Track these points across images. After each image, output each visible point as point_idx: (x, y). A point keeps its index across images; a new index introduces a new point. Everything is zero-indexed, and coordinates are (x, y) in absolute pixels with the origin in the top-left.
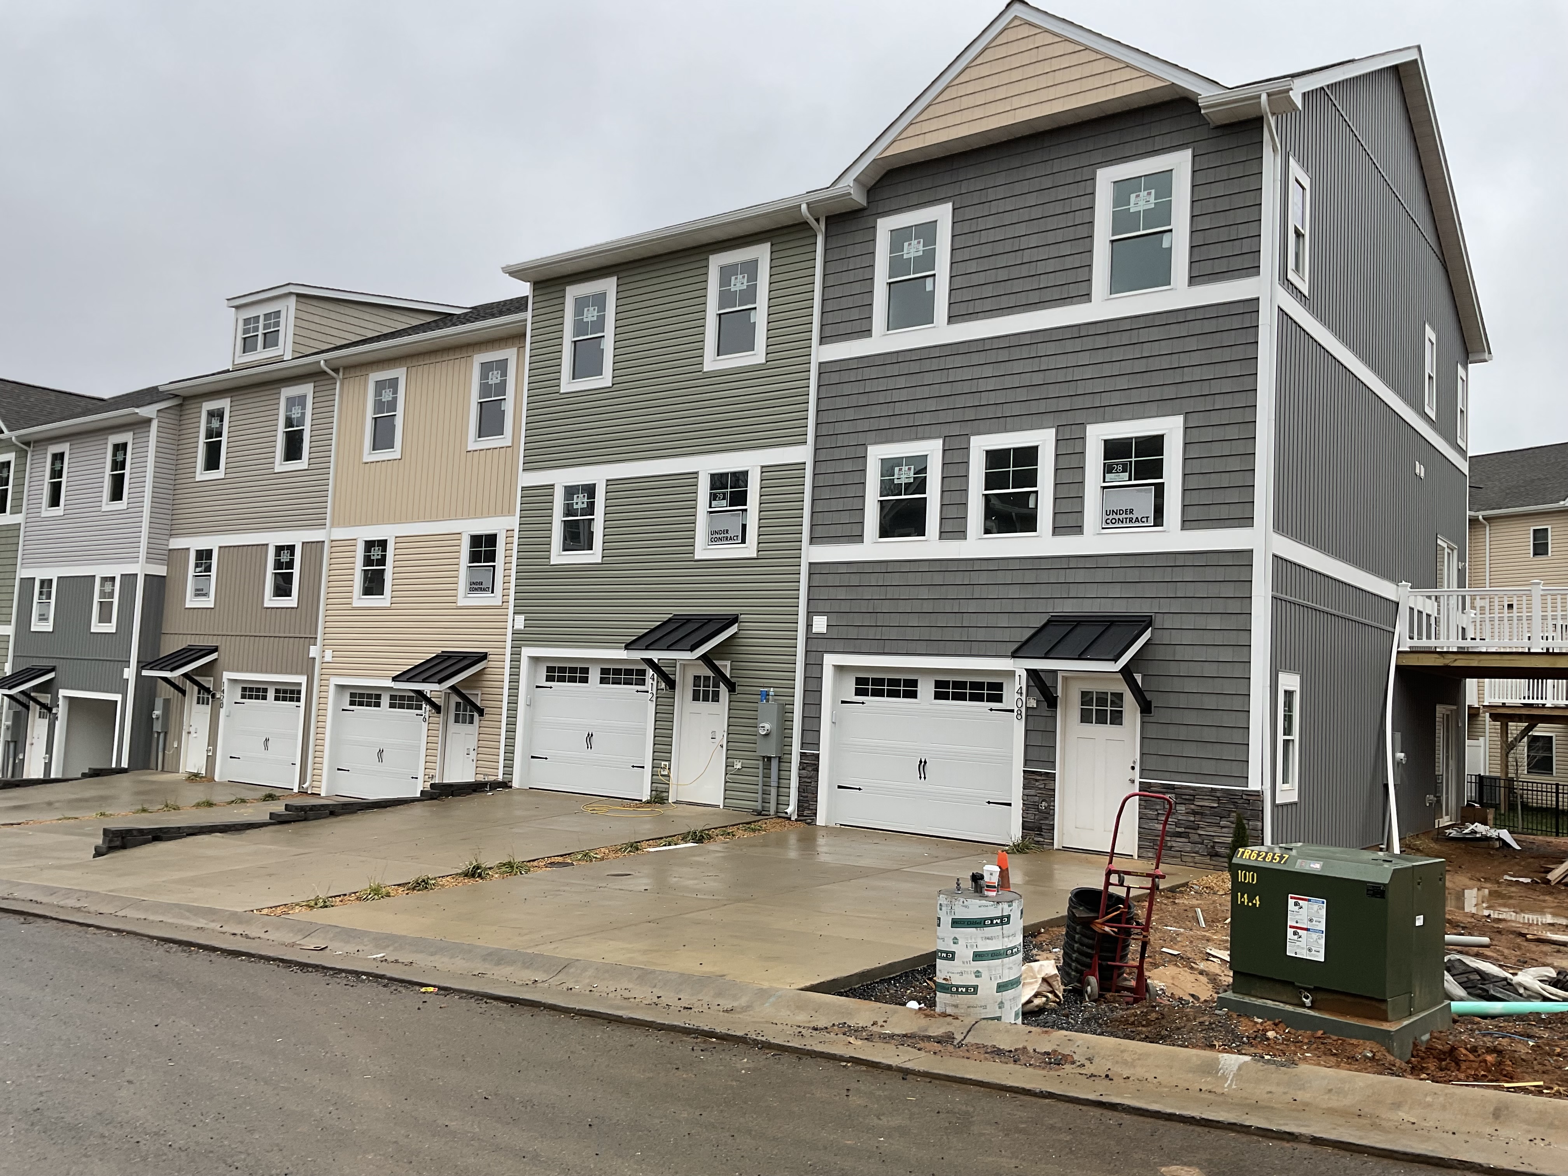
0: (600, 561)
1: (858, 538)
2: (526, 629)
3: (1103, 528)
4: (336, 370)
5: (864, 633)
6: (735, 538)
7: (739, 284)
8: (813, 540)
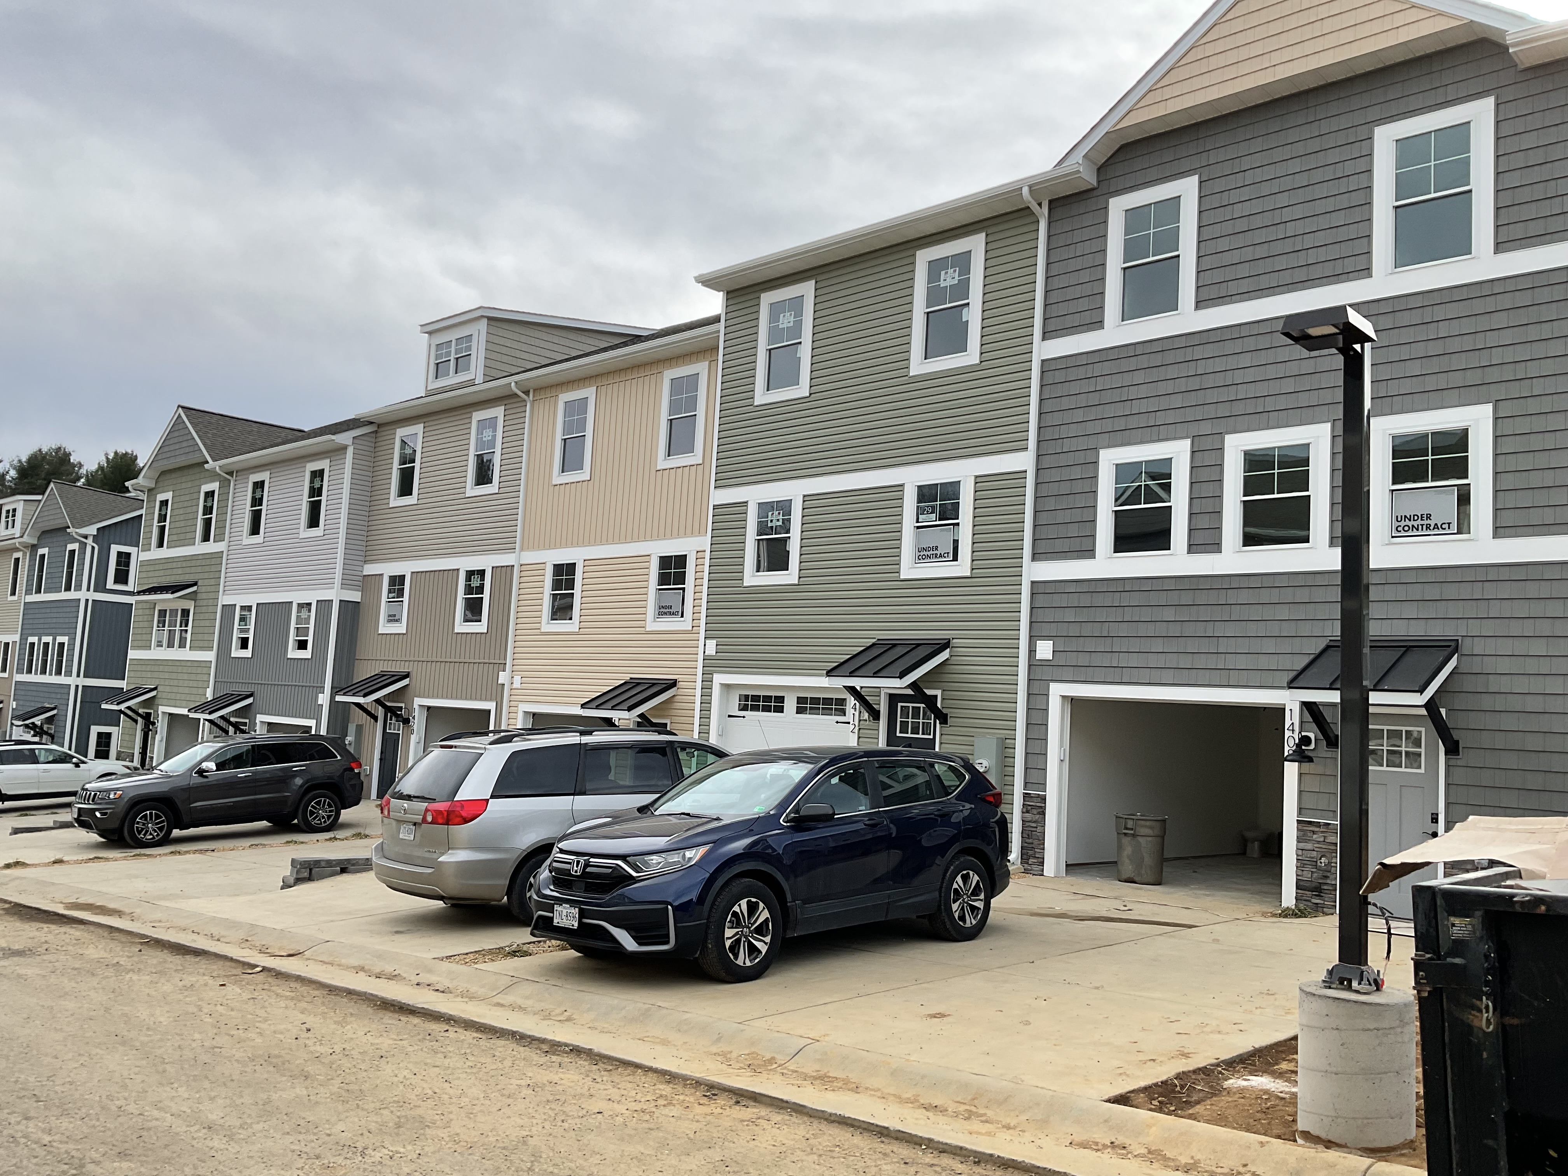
0: (796, 582)
1: (1089, 553)
2: (718, 654)
3: (1393, 537)
4: (527, 393)
5: (1097, 660)
6: (946, 555)
7: (949, 278)
8: (1035, 557)
